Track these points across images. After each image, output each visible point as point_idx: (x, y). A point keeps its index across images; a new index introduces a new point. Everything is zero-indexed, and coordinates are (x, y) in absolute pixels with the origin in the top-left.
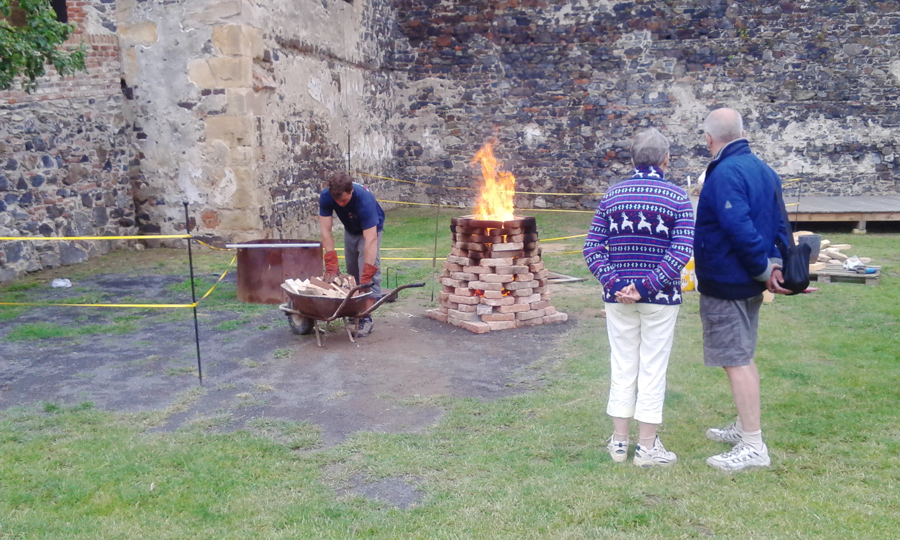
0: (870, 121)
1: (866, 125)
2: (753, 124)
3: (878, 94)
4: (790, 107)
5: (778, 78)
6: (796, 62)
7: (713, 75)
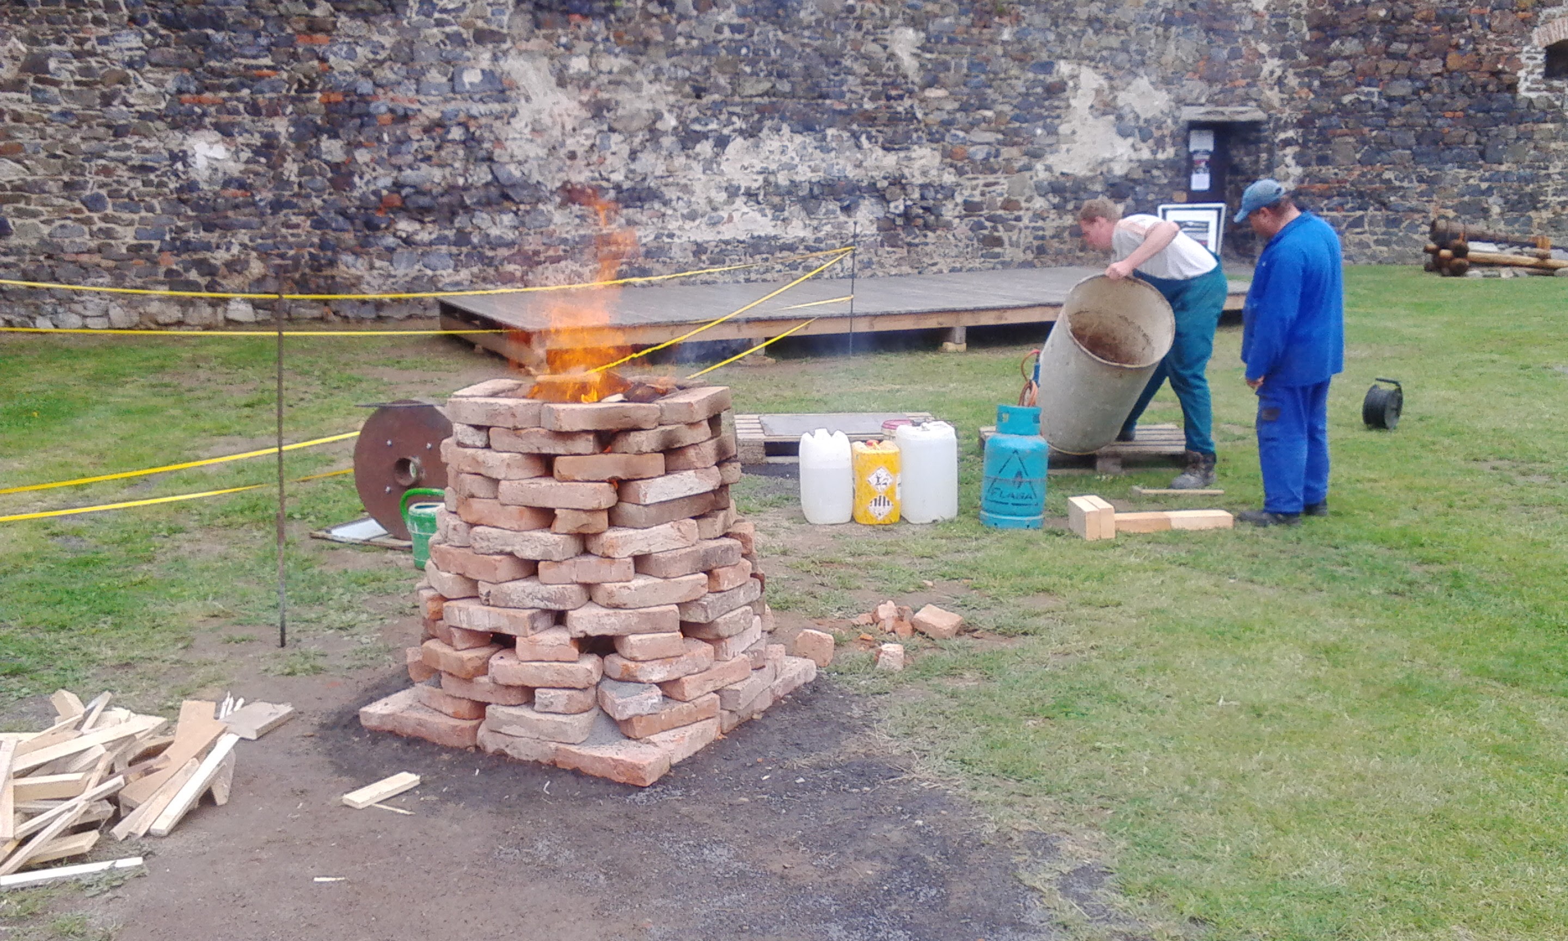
0: (863, 138)
1: (859, 147)
2: (667, 141)
3: (874, 88)
4: (731, 109)
5: (705, 50)
6: (736, 21)
7: (590, 38)
